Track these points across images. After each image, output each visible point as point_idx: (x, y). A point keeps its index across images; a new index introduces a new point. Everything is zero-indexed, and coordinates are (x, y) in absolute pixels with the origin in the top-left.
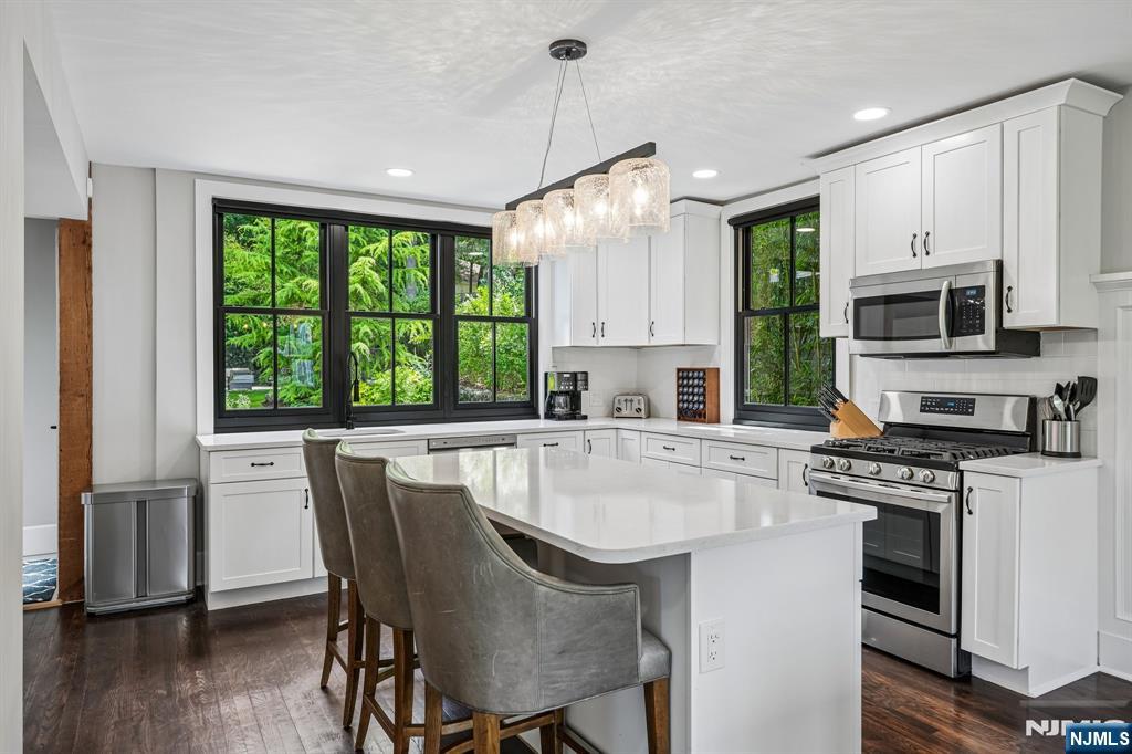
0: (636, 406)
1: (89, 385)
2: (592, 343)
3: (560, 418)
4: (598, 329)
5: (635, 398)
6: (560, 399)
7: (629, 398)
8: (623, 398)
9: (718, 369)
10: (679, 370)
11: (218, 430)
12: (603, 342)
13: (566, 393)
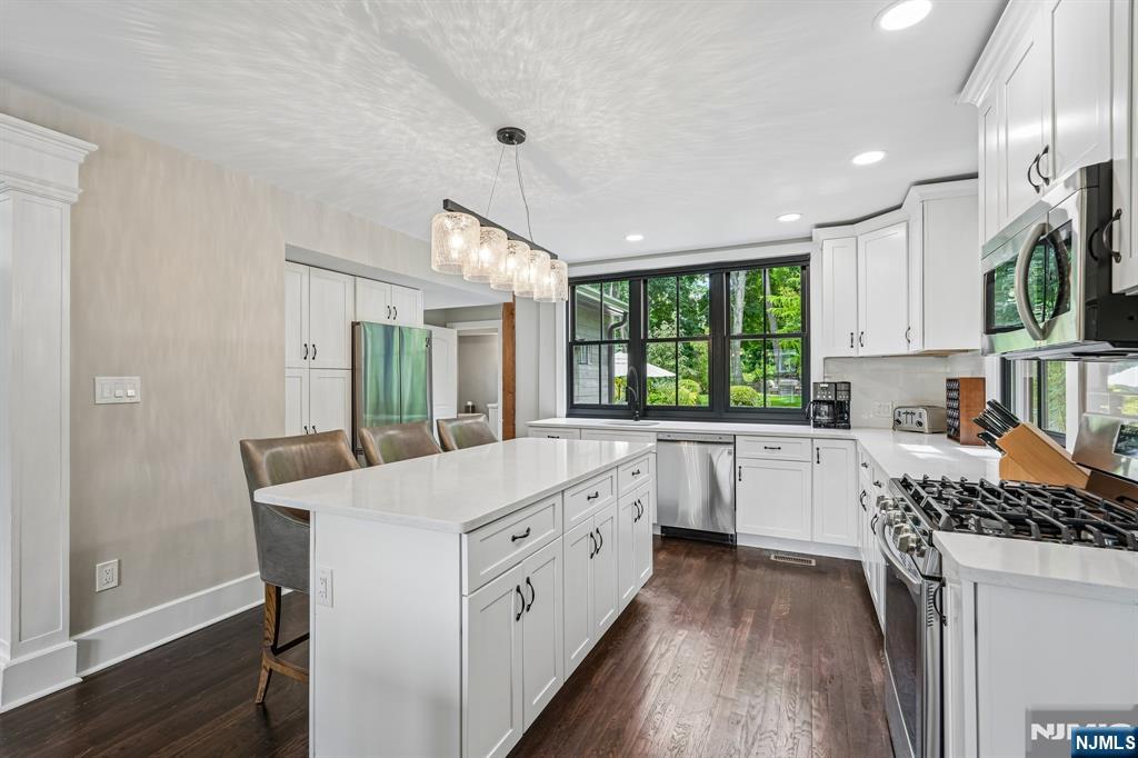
0: (916, 419)
1: (514, 388)
2: (853, 353)
3: (827, 426)
4: (856, 339)
5: (917, 411)
6: (825, 408)
7: (909, 410)
8: (903, 411)
9: (984, 379)
10: (949, 381)
11: (568, 416)
12: (863, 352)
13: (829, 403)
